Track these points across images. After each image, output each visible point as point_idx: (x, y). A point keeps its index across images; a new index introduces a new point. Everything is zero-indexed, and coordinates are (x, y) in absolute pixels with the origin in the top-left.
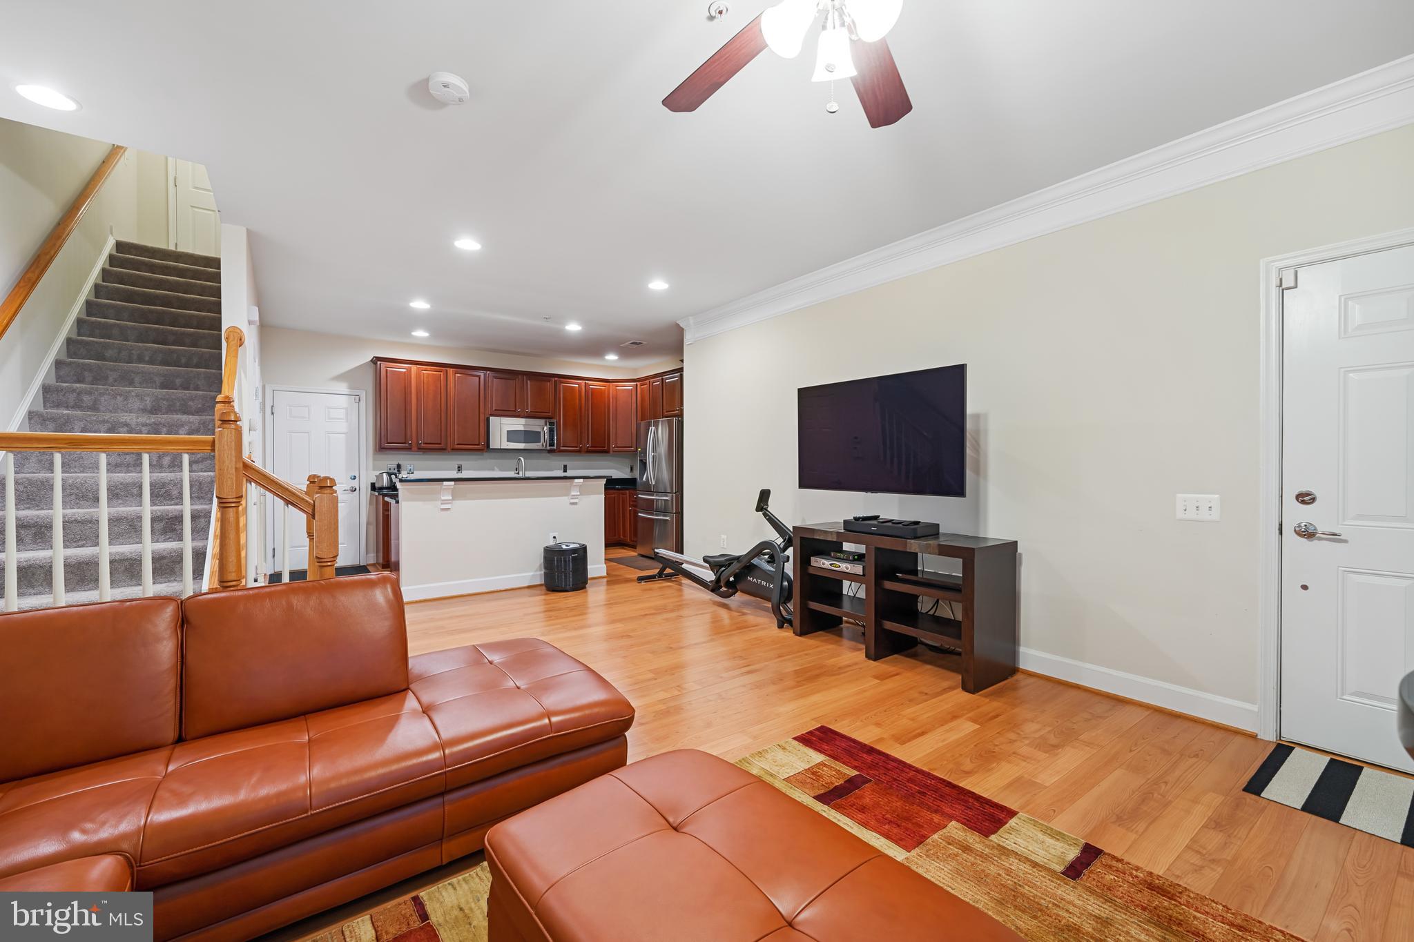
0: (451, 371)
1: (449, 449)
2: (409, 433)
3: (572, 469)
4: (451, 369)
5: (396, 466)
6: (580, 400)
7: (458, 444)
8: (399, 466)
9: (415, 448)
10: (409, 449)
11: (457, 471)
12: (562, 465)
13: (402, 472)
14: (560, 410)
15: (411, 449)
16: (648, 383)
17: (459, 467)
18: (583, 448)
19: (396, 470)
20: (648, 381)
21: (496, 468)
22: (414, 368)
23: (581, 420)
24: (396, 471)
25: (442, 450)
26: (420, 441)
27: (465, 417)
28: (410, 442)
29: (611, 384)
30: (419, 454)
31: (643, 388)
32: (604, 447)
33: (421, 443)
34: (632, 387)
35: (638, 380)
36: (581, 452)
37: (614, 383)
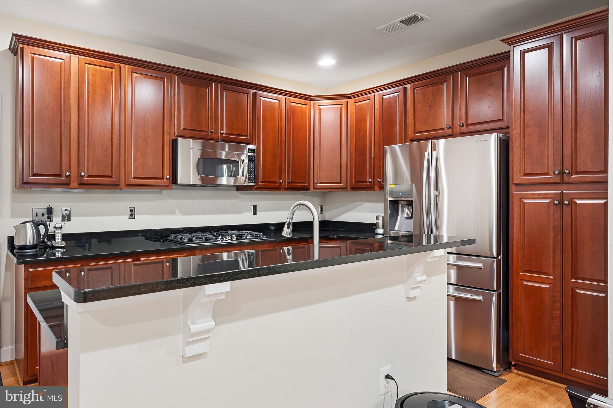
0: (126, 68)
1: (122, 184)
2: (65, 159)
3: (265, 210)
4: (127, 66)
5: (45, 211)
6: (281, 121)
7: (135, 178)
8: (50, 211)
9: (74, 184)
10: (66, 184)
11: (128, 216)
12: (251, 204)
13: (54, 219)
14: (259, 132)
15: (69, 184)
16: (373, 97)
17: (131, 211)
18: (283, 184)
19: (46, 216)
20: (372, 95)
21: (177, 211)
22: (74, 59)
23: (281, 147)
24: (45, 218)
25: (115, 185)
26: (82, 173)
27: (145, 138)
28: (67, 174)
29: (312, 102)
30: (78, 193)
31: (359, 105)
32: (305, 183)
33: (83, 176)
34: (340, 106)
35: (350, 95)
36: (280, 189)
37: (315, 102)
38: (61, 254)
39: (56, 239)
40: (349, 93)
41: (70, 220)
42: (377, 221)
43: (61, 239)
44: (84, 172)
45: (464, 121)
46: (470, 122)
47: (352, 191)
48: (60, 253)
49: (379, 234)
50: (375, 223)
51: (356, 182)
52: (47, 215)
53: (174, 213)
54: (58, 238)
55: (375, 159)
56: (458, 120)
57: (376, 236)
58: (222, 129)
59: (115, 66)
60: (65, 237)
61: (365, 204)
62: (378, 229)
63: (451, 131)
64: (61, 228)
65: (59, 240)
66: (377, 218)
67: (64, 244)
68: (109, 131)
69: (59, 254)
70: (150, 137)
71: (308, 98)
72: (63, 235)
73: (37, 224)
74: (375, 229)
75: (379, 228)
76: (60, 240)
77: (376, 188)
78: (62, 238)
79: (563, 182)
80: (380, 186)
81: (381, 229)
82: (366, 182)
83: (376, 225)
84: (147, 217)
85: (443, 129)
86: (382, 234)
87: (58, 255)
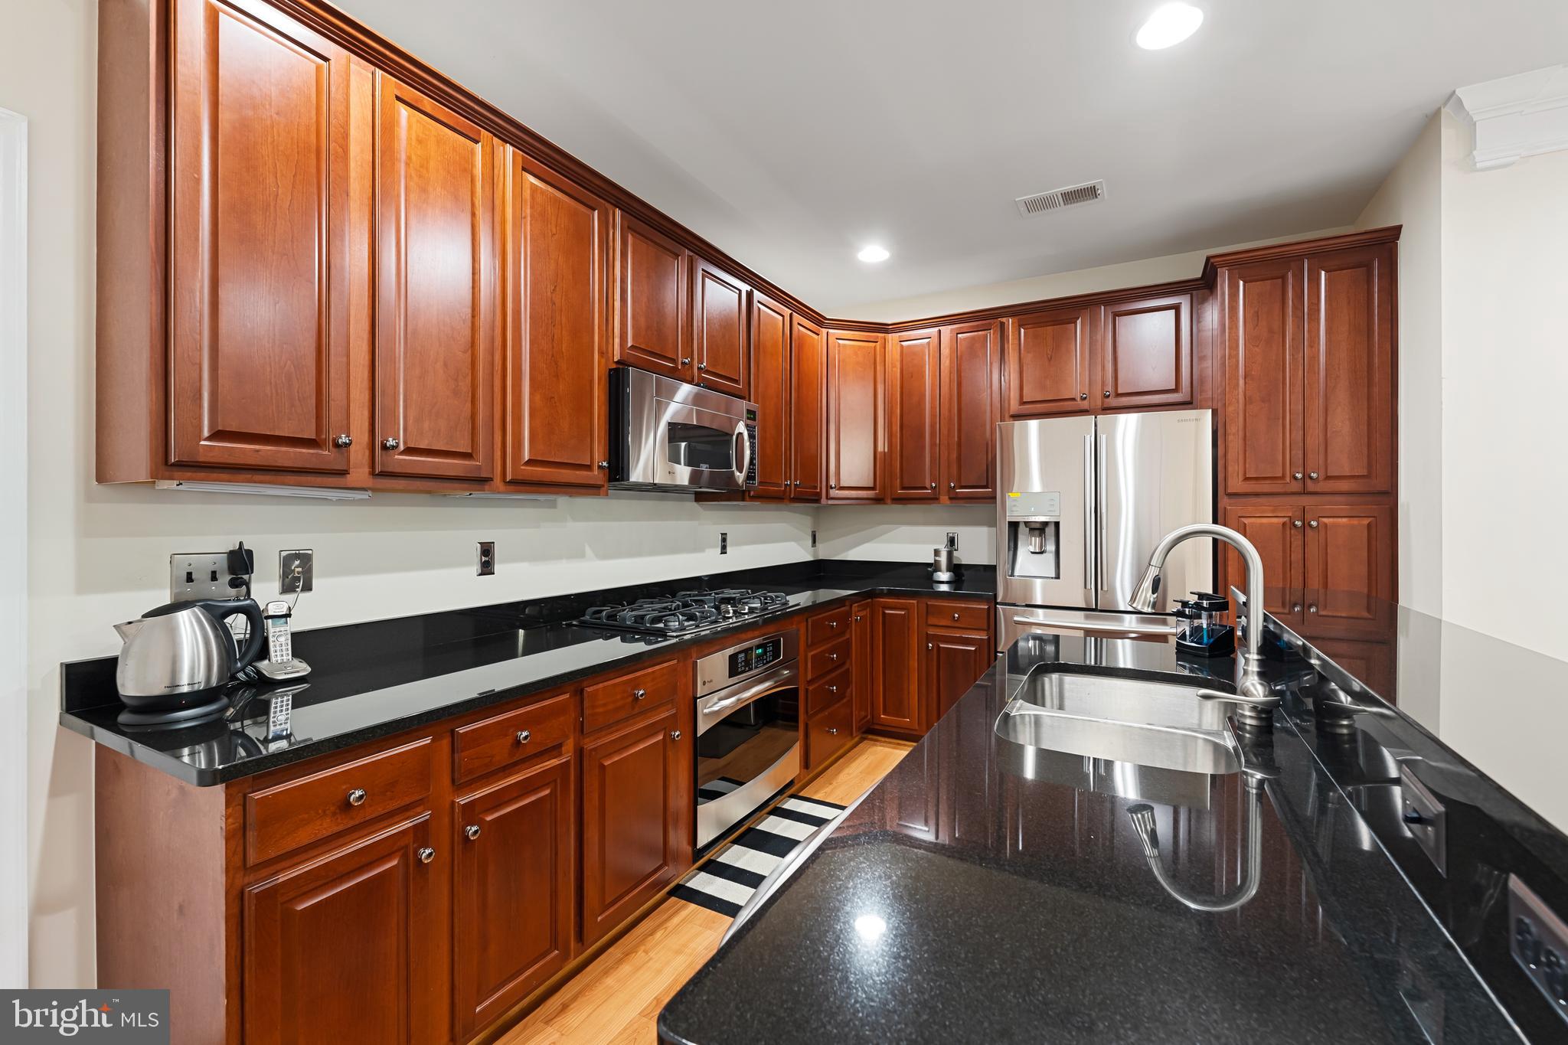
1: (498, 479)
2: (333, 390)
3: (739, 543)
4: (509, 148)
5: (222, 562)
7: (532, 463)
8: (244, 561)
10: (334, 474)
11: (473, 569)
13: (255, 588)
15: (344, 473)
17: (485, 553)
18: (788, 488)
19: (226, 579)
20: (936, 329)
23: (786, 413)
24: (222, 585)
25: (476, 480)
26: (390, 439)
27: (553, 356)
28: (341, 438)
29: (824, 331)
30: (341, 502)
31: (909, 346)
32: (816, 488)
33: (394, 447)
34: (874, 344)
35: (890, 327)
36: (783, 499)
37: (831, 331)
38: (290, 702)
39: (272, 654)
40: (890, 322)
41: (310, 589)
42: (937, 558)
43: (290, 652)
44: (396, 438)
45: (1110, 388)
46: (1120, 391)
47: (892, 503)
48: (285, 698)
49: (942, 582)
50: (933, 562)
51: (903, 488)
52: (228, 578)
53: (580, 555)
54: (278, 648)
55: (942, 448)
56: (1099, 387)
57: (935, 585)
58: (701, 361)
59: (481, 137)
60: (302, 643)
61: (901, 529)
62: (939, 573)
63: (1086, 403)
64: (288, 615)
65: (282, 656)
66: (937, 553)
67: (303, 669)
68: (464, 321)
69: (282, 702)
70: (565, 354)
71: (819, 320)
72: (295, 636)
73: (222, 611)
74: (931, 574)
75: (940, 571)
76: (288, 655)
77: (944, 498)
78: (292, 649)
79: (1305, 492)
80: (951, 496)
81: (945, 573)
82: (925, 488)
83: (935, 567)
84: (523, 567)
85: (1074, 399)
86: (947, 582)
87: (279, 704)
